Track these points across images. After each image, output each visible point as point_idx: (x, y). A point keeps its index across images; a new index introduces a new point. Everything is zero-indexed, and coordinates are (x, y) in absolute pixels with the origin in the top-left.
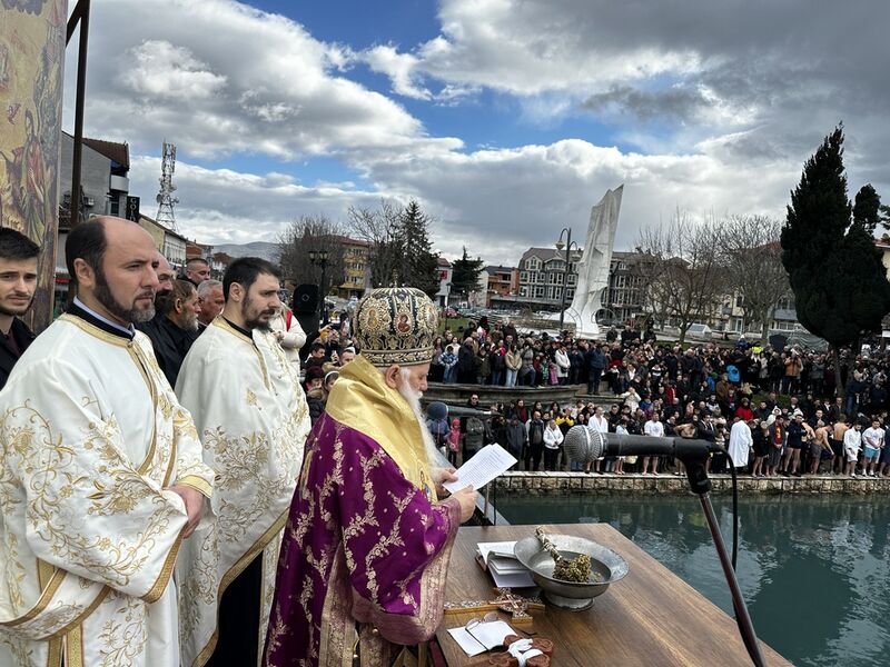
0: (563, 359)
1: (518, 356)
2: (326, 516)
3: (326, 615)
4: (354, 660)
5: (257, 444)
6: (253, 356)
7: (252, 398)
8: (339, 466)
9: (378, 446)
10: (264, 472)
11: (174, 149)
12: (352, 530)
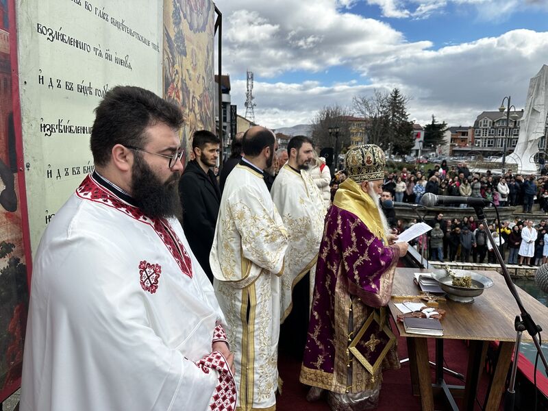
0: (504, 189)
1: (469, 187)
2: (335, 248)
3: (337, 290)
4: (350, 311)
5: (305, 222)
6: (302, 182)
7: (302, 201)
8: (340, 226)
9: (357, 218)
10: (309, 234)
11: (252, 75)
12: (346, 254)
